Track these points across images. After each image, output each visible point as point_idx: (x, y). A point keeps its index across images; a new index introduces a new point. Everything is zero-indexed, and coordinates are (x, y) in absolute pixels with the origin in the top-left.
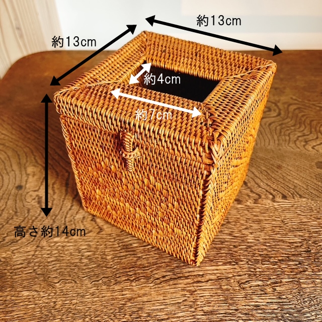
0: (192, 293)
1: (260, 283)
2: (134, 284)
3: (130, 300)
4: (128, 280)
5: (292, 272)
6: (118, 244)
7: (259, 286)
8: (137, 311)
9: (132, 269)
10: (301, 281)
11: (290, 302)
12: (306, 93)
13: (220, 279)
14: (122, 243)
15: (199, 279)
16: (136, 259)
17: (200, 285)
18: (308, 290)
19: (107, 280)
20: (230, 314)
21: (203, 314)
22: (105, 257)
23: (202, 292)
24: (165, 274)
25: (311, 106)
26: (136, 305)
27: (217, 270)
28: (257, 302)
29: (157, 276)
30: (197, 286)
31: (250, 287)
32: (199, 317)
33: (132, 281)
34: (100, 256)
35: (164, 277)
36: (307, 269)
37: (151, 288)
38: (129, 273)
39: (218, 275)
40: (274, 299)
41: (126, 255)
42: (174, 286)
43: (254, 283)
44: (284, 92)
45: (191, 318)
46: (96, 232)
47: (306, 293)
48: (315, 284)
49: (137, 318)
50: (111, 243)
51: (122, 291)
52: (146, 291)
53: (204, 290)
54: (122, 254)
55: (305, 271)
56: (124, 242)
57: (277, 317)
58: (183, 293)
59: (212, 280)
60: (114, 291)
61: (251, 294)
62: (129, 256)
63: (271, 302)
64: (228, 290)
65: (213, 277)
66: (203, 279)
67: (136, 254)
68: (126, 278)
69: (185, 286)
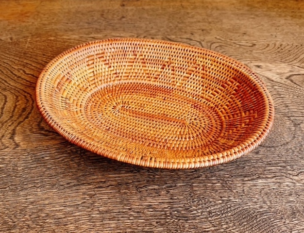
0: (91, 196)
1: (156, 187)
2: (39, 190)
3: (32, 203)
4: (35, 186)
5: (187, 178)
6: (31, 157)
7: (155, 189)
8: (37, 212)
9: (39, 178)
10: (194, 185)
11: (180, 202)
12: (229, 33)
13: (120, 184)
14: (35, 156)
15: (101, 185)
16: (45, 169)
17: (101, 190)
18: (199, 192)
19: (14, 187)
20: (124, 212)
21: (98, 213)
22: (16, 168)
23: (101, 195)
24: (70, 181)
25: (232, 44)
26: (37, 207)
27: (119, 177)
28: (150, 202)
29: (62, 183)
30: (98, 191)
31: (146, 191)
32: (94, 215)
33: (38, 187)
34: (11, 168)
35: (68, 184)
36: (201, 175)
37: (54, 193)
38: (36, 181)
39: (119, 181)
40: (166, 199)
41: (37, 167)
42: (77, 191)
43: (151, 187)
44: (210, 33)
45: (86, 216)
46: (12, 148)
47: (196, 194)
48: (206, 188)
49: (36, 217)
50: (24, 157)
51: (27, 196)
52: (49, 195)
53: (104, 194)
54: (32, 166)
55: (199, 177)
56: (37, 156)
57: (165, 214)
58: (84, 196)
59: (112, 186)
60: (19, 196)
61: (146, 196)
62: (39, 167)
63: (162, 203)
64: (125, 193)
65: (113, 183)
66: (104, 185)
67: (46, 166)
68: (33, 185)
69: (86, 191)
